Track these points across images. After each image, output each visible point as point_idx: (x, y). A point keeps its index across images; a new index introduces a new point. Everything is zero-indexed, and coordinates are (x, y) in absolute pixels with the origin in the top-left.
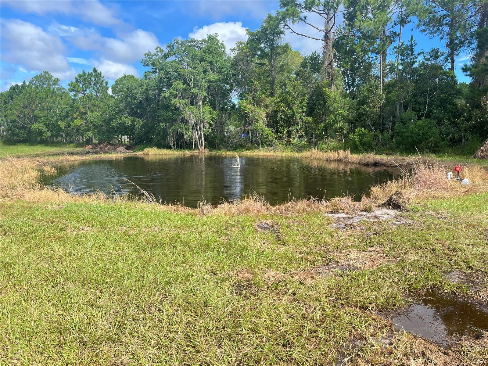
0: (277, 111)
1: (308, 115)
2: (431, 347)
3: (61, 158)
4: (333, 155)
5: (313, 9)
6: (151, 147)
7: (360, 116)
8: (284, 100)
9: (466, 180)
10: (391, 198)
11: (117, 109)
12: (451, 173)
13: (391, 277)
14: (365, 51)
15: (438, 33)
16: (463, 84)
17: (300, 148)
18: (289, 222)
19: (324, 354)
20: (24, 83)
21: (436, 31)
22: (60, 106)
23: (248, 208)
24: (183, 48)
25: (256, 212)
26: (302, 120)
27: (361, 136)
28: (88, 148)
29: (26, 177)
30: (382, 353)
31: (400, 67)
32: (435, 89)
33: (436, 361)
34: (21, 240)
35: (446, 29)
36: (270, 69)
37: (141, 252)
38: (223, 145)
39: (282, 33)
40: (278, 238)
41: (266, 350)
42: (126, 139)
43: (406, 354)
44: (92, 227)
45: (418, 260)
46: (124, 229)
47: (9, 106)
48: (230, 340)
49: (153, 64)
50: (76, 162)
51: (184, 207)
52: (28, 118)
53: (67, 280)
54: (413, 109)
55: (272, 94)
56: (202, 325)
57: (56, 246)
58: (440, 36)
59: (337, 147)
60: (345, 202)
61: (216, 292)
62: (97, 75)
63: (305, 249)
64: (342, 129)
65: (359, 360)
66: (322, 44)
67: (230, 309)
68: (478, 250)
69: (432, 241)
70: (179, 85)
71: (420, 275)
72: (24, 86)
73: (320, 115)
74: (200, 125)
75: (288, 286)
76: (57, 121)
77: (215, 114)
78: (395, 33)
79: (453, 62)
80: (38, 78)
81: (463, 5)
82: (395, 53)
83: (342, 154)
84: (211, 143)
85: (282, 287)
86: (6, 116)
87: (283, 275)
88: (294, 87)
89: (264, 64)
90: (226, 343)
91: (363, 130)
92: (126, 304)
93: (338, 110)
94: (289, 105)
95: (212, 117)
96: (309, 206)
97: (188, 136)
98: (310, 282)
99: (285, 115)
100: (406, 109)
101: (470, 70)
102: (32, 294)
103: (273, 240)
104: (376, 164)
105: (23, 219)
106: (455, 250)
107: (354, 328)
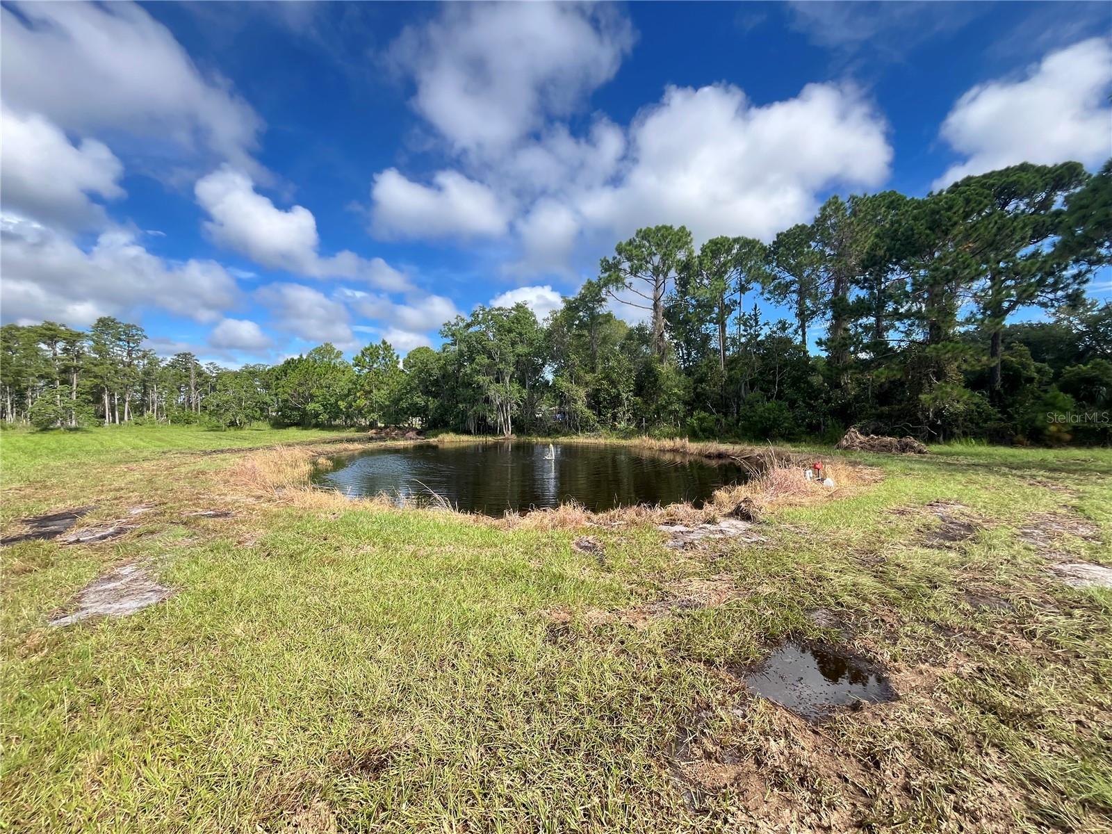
0: (599, 389)
1: (636, 395)
2: (796, 721)
3: (339, 446)
4: (668, 443)
5: (639, 275)
6: (447, 433)
7: (698, 395)
8: (607, 377)
9: (829, 482)
10: (739, 507)
11: (408, 387)
12: (810, 471)
13: (742, 618)
14: (702, 321)
15: (785, 302)
16: (818, 358)
17: (628, 435)
18: (615, 540)
19: (661, 732)
20: (301, 356)
21: (783, 299)
22: (341, 383)
23: (565, 519)
24: (490, 317)
25: (574, 523)
26: (630, 401)
27: (701, 420)
28: (372, 433)
29: (297, 472)
30: (734, 729)
31: (743, 340)
32: (785, 366)
33: (803, 744)
34: (287, 564)
35: (795, 297)
36: (590, 341)
37: (433, 581)
38: (533, 430)
39: (604, 300)
40: (601, 561)
41: (587, 727)
42: (417, 422)
43: (764, 733)
44: (373, 546)
45: (775, 593)
46: (412, 548)
47: (282, 383)
48: (542, 710)
49: (453, 335)
50: (357, 452)
51: (485, 517)
52: (303, 397)
53: (341, 620)
54: (761, 389)
55: (593, 370)
56: (506, 689)
57: (329, 572)
58: (788, 306)
59: (671, 434)
60: (683, 509)
61: (525, 640)
62: (387, 347)
63: (635, 577)
64: (677, 412)
65: (705, 741)
66: (651, 313)
67: (541, 664)
68: (848, 579)
69: (791, 566)
70: (483, 359)
71: (778, 616)
72: (300, 360)
73: (651, 395)
74: (507, 406)
75: (615, 632)
76: (337, 401)
77: (525, 393)
78: (735, 301)
79: (804, 334)
80: (318, 351)
81: (813, 270)
82: (736, 324)
83: (678, 442)
84: (519, 427)
85: (607, 633)
86: (276, 395)
87: (608, 614)
88: (619, 362)
89: (583, 335)
90: (537, 716)
91: (703, 414)
92: (412, 656)
93: (671, 389)
94: (613, 383)
95: (520, 397)
96: (639, 514)
97: (492, 420)
98: (642, 625)
99: (609, 394)
100: (752, 389)
101: (826, 344)
102: (298, 642)
103: (595, 565)
104: (720, 456)
105: (289, 534)
106: (820, 578)
107: (698, 693)
